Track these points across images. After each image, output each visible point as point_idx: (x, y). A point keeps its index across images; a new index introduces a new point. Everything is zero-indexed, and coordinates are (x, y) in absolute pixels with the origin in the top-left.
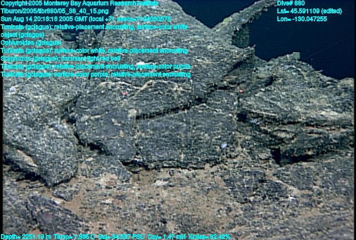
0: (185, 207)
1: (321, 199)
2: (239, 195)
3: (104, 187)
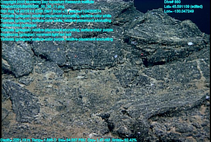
0: (93, 89)
1: (169, 85)
2: (124, 83)
3: (48, 79)
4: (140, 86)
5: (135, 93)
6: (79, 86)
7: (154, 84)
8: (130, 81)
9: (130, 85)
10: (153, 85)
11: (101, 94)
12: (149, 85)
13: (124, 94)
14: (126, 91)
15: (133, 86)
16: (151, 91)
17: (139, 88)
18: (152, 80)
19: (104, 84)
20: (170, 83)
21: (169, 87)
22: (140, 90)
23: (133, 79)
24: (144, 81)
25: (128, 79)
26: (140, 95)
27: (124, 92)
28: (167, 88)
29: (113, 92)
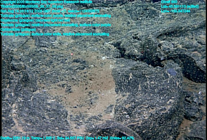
4: (149, 18)
5: (145, 24)
6: (93, 20)
7: (163, 16)
8: (140, 15)
9: (140, 18)
10: (161, 17)
11: (113, 26)
12: (158, 17)
13: (134, 25)
14: (137, 23)
15: (143, 18)
16: (160, 22)
17: (149, 20)
18: (161, 13)
19: (116, 18)
20: (177, 14)
21: (176, 18)
22: (150, 21)
23: (143, 13)
24: (153, 14)
25: (139, 13)
26: (149, 25)
27: (135, 24)
28: (175, 18)
29: (124, 24)
